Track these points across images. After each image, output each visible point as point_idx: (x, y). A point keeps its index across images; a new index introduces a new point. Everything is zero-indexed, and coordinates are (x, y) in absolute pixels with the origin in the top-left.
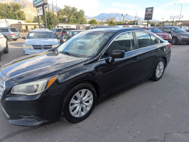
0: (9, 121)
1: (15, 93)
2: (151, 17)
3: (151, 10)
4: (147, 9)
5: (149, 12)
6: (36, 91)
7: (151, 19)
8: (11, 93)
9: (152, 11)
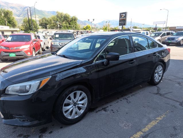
0: (2, 120)
1: (10, 93)
2: (125, 23)
3: (124, 15)
4: (121, 14)
5: (123, 17)
6: (28, 92)
7: (125, 25)
8: (6, 93)
9: (125, 17)
